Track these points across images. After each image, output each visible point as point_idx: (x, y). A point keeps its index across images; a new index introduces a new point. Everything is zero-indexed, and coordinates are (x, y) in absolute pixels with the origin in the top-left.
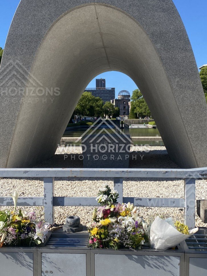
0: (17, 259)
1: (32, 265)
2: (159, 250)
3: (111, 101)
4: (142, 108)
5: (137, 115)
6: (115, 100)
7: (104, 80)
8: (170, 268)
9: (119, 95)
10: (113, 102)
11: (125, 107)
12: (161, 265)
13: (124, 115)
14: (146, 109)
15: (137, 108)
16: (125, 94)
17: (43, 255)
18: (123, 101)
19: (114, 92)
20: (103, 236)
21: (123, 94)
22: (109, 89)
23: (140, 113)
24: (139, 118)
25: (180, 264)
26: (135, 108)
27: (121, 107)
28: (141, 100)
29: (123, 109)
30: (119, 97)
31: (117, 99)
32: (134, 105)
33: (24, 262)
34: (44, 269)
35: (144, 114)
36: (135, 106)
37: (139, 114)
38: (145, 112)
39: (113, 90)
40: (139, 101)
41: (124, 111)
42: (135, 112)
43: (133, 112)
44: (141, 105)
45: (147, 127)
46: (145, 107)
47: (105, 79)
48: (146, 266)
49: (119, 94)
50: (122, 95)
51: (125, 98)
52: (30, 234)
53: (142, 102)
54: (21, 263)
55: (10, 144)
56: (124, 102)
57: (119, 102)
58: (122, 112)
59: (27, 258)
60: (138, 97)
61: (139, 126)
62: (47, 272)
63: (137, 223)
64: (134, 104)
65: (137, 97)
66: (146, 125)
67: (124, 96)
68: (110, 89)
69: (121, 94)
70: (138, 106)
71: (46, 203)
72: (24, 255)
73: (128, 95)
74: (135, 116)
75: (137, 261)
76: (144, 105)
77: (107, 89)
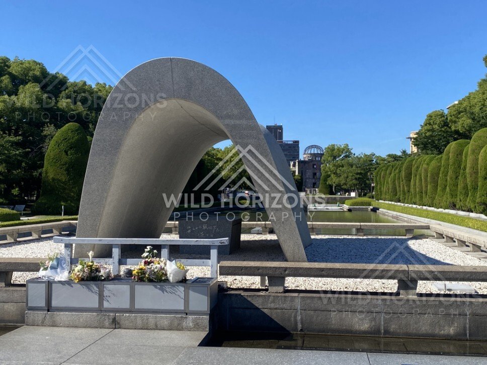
0: (89, 289)
1: (98, 292)
2: (173, 283)
3: (292, 163)
4: (341, 176)
5: (332, 187)
6: (299, 162)
7: (281, 128)
8: (178, 293)
9: (305, 154)
10: (294, 165)
11: (315, 174)
12: (174, 291)
13: (314, 187)
14: (347, 177)
15: (332, 176)
16: (316, 151)
17: (105, 286)
18: (311, 164)
19: (298, 147)
20: (140, 274)
21: (312, 152)
22: (289, 143)
23: (337, 186)
24: (335, 194)
25: (184, 291)
26: (329, 176)
27: (309, 174)
28: (339, 162)
29: (311, 177)
30: (305, 156)
31: (302, 159)
32: (327, 172)
33: (93, 290)
34: (105, 294)
35: (344, 187)
36: (329, 173)
37: (335, 187)
38: (345, 184)
39: (296, 143)
40: (336, 164)
41: (313, 181)
42: (329, 182)
43: (326, 183)
44: (338, 171)
45: (341, 209)
46: (346, 175)
47: (282, 126)
48: (165, 292)
49: (305, 151)
50: (311, 154)
51: (316, 159)
52: (97, 273)
53: (340, 166)
54: (92, 291)
55: (98, 224)
56: (314, 165)
57: (305, 165)
58: (310, 181)
59: (95, 288)
60: (335, 158)
61: (328, 208)
62: (107, 296)
63: (161, 267)
64: (327, 169)
65: (332, 158)
66: (340, 205)
67: (314, 155)
68: (291, 142)
69: (309, 152)
70: (334, 173)
71: (114, 263)
72: (94, 286)
73: (321, 154)
74: (329, 189)
75: (160, 289)
76: (344, 172)
77: (286, 142)
